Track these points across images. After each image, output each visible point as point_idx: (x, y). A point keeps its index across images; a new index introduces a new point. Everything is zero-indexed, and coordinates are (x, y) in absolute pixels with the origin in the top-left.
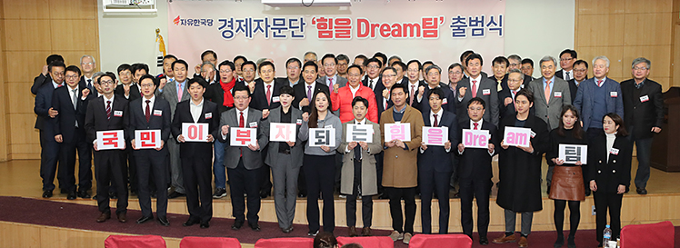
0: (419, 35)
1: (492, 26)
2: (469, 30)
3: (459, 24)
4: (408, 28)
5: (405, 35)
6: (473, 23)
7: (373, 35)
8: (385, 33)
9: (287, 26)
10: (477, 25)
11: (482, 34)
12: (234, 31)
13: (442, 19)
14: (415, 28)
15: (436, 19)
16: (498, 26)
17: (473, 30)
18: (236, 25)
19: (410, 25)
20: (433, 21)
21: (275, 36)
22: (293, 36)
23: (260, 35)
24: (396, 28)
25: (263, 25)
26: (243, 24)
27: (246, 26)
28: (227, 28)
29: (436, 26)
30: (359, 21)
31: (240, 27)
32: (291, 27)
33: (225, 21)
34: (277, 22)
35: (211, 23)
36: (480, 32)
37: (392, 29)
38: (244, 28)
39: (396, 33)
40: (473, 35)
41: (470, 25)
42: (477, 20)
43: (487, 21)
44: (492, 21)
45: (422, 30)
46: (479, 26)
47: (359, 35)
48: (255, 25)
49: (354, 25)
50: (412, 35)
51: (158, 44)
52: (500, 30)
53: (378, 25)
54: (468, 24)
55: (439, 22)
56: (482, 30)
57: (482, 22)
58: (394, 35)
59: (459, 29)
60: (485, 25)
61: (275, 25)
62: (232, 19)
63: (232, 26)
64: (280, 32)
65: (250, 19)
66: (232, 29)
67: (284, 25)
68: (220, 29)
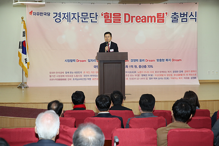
0: (155, 22)
1: (192, 17)
2: (180, 19)
3: (175, 16)
4: (150, 18)
5: (148, 22)
6: (182, 16)
7: (132, 22)
8: (138, 20)
9: (89, 16)
10: (184, 17)
11: (187, 21)
12: (61, 19)
13: (166, 13)
14: (153, 18)
15: (163, 14)
16: (194, 17)
17: (182, 19)
18: (62, 16)
19: (150, 16)
20: (162, 15)
21: (82, 22)
22: (92, 22)
23: (75, 21)
24: (144, 18)
25: (76, 16)
26: (66, 15)
27: (67, 16)
28: (57, 17)
29: (163, 17)
30: (125, 14)
31: (64, 17)
32: (90, 17)
33: (57, 13)
34: (83, 15)
35: (49, 14)
36: (185, 20)
37: (142, 18)
38: (67, 17)
39: (144, 20)
40: (182, 21)
41: (181, 17)
42: (184, 14)
43: (189, 14)
44: (191, 15)
45: (156, 19)
46: (185, 17)
47: (125, 21)
48: (72, 16)
49: (122, 17)
50: (151, 22)
51: (23, 25)
52: (196, 19)
53: (134, 17)
54: (179, 16)
55: (165, 15)
56: (187, 19)
57: (187, 15)
58: (143, 22)
59: (175, 19)
60: (188, 17)
61: (82, 16)
62: (60, 13)
63: (60, 16)
64: (85, 20)
65: (70, 13)
66: (60, 18)
67: (87, 16)
68: (54, 17)
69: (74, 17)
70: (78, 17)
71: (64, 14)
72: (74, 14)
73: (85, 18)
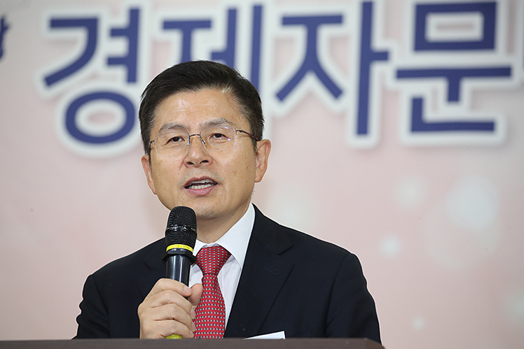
21: (419, 124)
33: (90, 25)
48: (284, 54)
61: (422, 43)
62: (135, 14)
63: (129, 62)
64: (453, 95)
65: (258, 12)
66: (132, 78)
67: (487, 42)
68: (51, 80)
69: (311, 64)
70: (369, 56)
71: (187, 28)
72: (312, 24)
73: (454, 77)
